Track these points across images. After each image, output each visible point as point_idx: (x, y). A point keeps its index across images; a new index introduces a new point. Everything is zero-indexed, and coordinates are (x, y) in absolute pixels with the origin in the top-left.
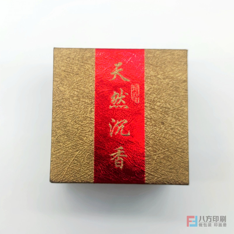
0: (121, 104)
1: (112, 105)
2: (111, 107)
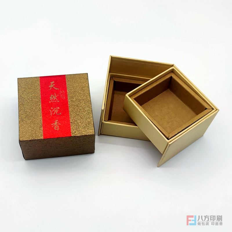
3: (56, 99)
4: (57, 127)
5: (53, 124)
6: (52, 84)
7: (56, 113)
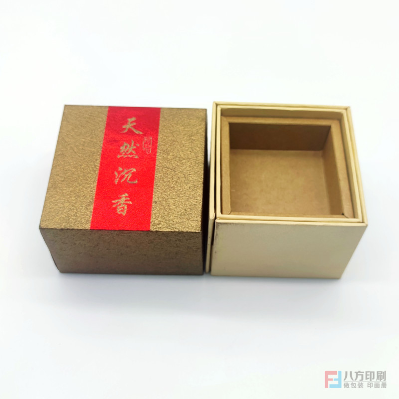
0: (131, 154)
1: (121, 154)
2: (119, 156)
3: (134, 152)
4: (123, 207)
5: (116, 201)
6: (132, 122)
7: (127, 179)
